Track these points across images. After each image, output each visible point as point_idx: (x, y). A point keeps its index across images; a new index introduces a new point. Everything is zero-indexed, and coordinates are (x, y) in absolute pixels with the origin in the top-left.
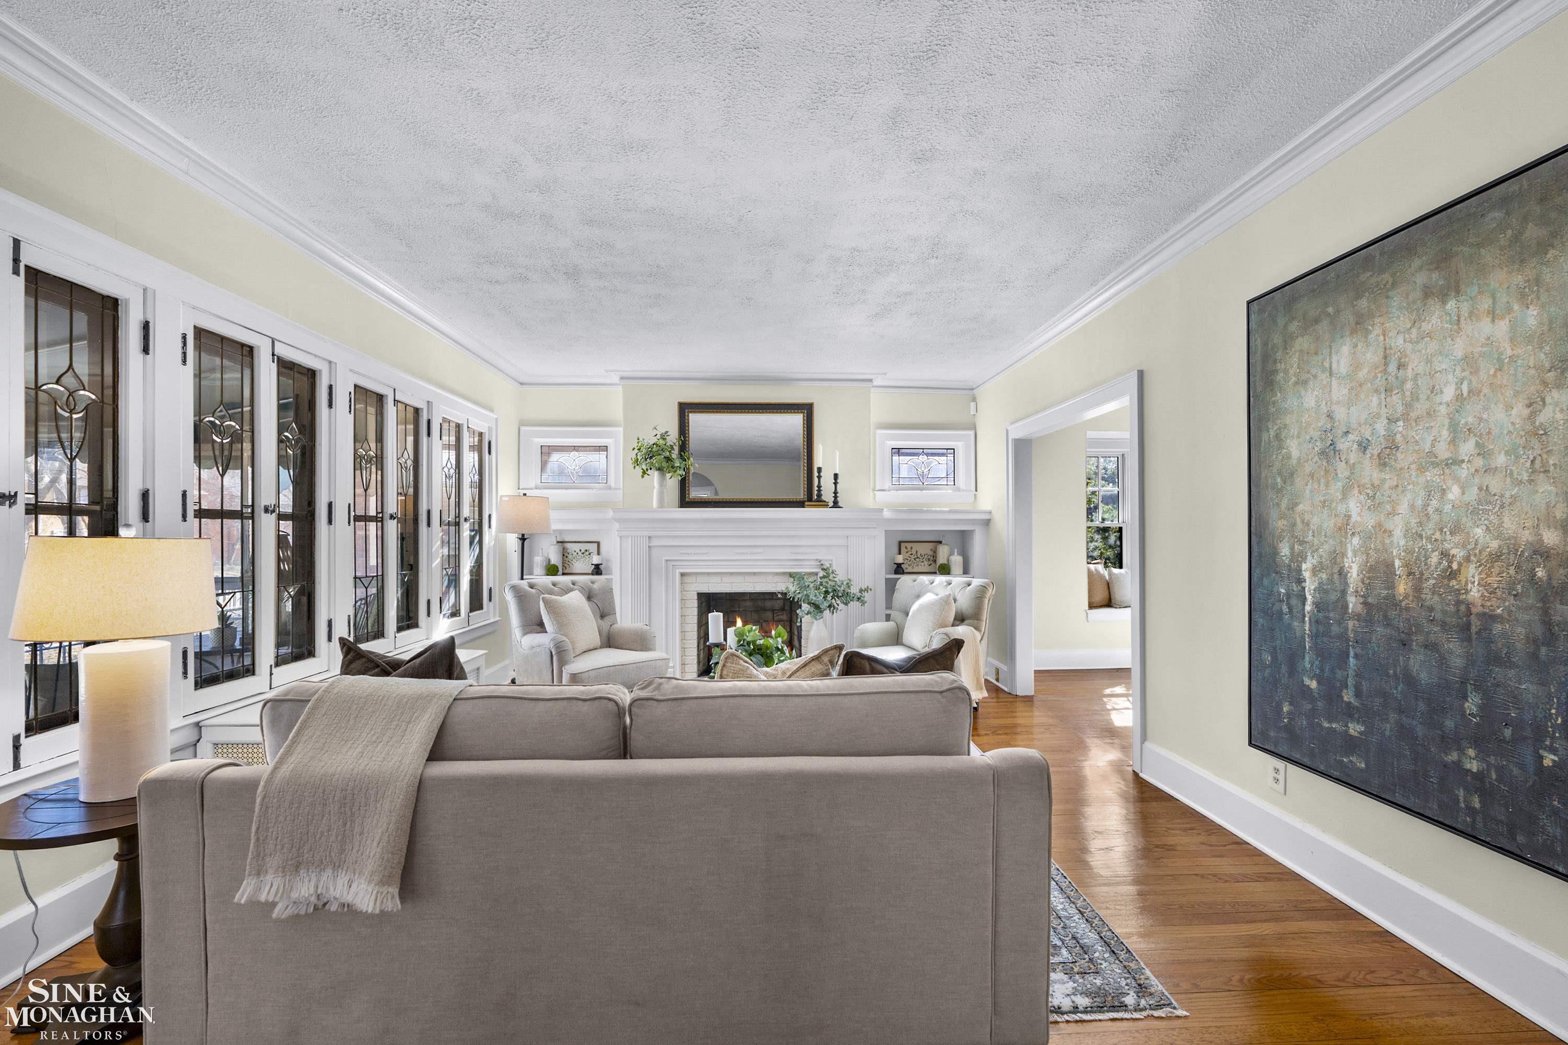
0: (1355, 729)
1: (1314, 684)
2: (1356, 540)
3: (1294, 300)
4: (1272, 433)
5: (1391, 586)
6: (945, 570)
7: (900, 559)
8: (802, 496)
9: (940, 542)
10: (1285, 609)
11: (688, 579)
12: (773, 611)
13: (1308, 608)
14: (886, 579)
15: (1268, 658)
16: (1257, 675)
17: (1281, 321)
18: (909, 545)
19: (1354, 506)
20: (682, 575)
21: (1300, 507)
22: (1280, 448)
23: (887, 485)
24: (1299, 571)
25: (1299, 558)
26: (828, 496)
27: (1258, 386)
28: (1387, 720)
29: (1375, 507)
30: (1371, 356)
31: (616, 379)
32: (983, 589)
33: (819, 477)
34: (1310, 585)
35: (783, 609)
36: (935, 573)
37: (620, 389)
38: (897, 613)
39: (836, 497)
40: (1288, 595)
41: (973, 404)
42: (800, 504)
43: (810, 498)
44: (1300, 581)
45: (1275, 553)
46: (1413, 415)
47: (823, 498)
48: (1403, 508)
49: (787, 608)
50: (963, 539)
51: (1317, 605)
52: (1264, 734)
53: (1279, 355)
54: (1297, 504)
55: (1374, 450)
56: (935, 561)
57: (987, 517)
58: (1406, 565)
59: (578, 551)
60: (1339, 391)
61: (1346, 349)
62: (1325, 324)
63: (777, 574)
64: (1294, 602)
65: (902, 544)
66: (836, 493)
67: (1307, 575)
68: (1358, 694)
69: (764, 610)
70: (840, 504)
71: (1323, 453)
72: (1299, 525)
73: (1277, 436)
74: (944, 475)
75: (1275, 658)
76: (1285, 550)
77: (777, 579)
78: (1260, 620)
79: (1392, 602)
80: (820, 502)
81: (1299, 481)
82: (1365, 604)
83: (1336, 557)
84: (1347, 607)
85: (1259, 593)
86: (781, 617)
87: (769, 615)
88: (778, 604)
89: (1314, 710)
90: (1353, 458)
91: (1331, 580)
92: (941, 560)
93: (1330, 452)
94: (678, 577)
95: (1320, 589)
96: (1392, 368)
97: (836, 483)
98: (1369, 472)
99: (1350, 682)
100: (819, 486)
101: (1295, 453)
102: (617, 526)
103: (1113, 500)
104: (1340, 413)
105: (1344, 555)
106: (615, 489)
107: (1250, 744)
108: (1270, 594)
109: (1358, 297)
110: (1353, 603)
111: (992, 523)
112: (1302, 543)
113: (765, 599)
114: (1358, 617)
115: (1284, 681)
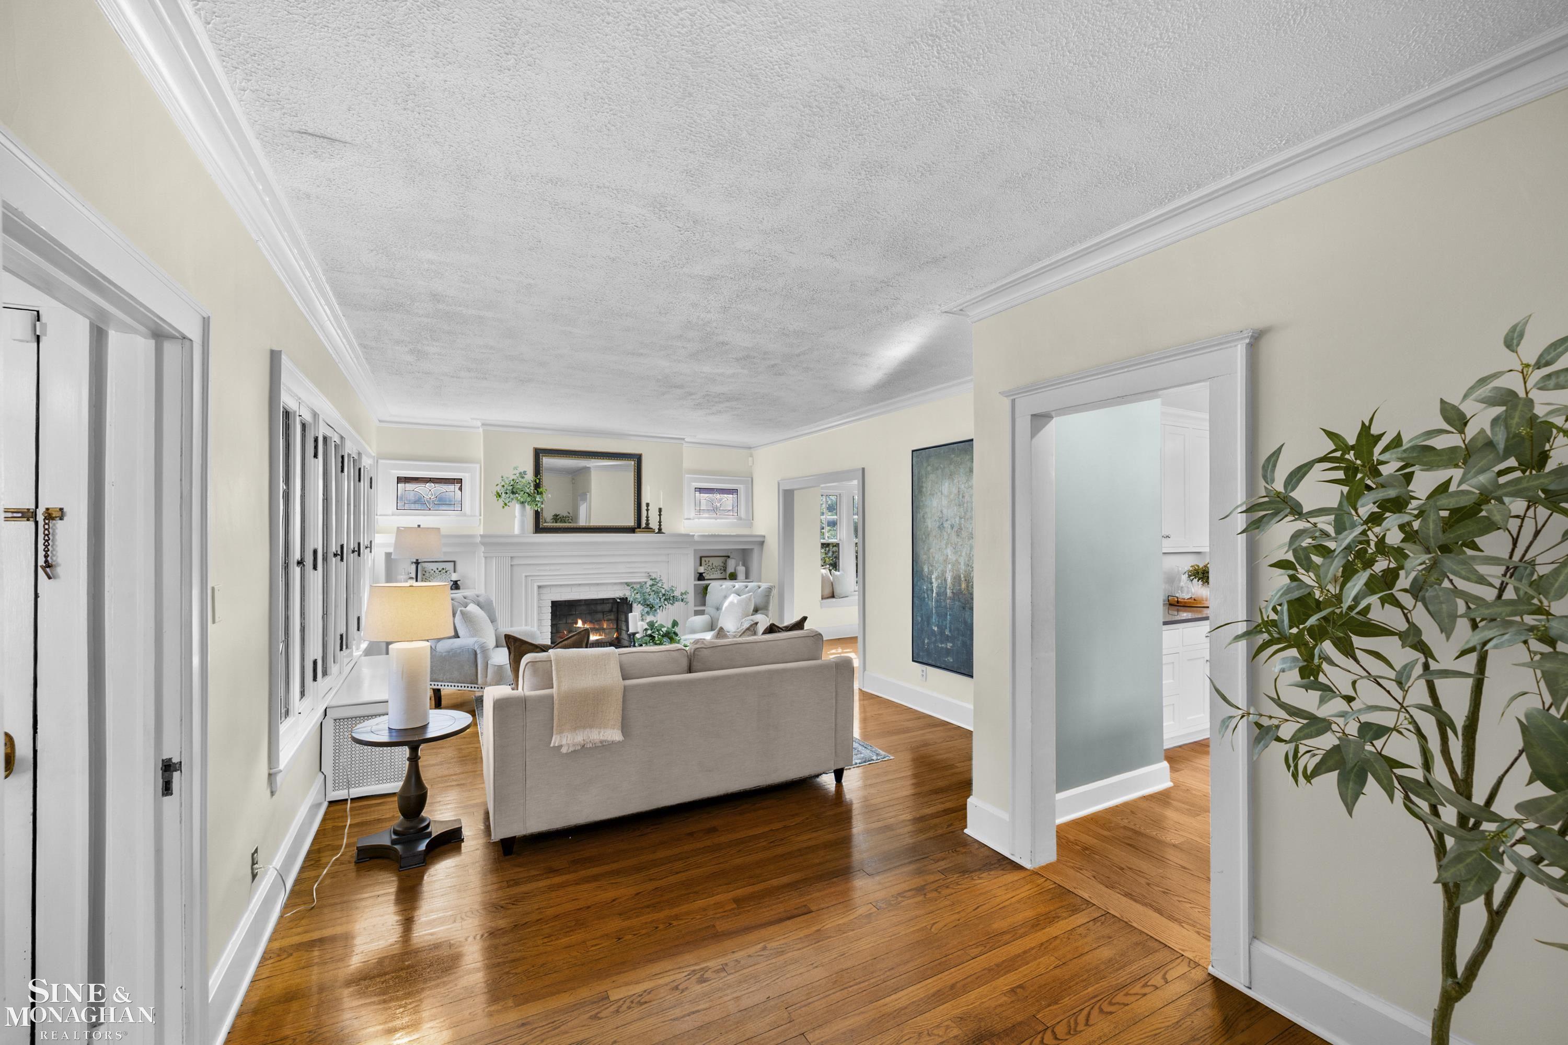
0: (949, 645)
1: (936, 629)
2: (950, 566)
3: (929, 457)
4: (921, 515)
5: (960, 585)
6: (733, 577)
7: (701, 570)
8: (631, 523)
9: (729, 557)
10: (926, 596)
11: (544, 591)
12: (603, 612)
13: (934, 595)
14: (695, 585)
15: (920, 619)
16: (916, 628)
17: (925, 465)
18: (707, 559)
19: (949, 551)
20: (539, 587)
21: (931, 550)
22: (924, 522)
23: (692, 514)
24: (931, 579)
25: (931, 573)
26: (654, 525)
27: (916, 492)
28: (958, 640)
29: (955, 553)
30: (955, 490)
31: (479, 424)
32: (770, 590)
33: (647, 510)
34: (935, 585)
35: (611, 611)
36: (725, 579)
37: (481, 430)
38: (710, 609)
39: (660, 525)
40: (927, 590)
41: (750, 459)
42: (631, 530)
43: (639, 525)
44: (931, 583)
45: (922, 570)
46: (967, 517)
47: (651, 526)
48: (964, 554)
49: (614, 609)
50: (745, 555)
51: (937, 593)
52: (918, 654)
53: (924, 480)
54: (930, 549)
55: (955, 529)
56: (725, 570)
57: (761, 539)
58: (964, 577)
59: (435, 569)
60: (945, 502)
61: (947, 484)
62: (939, 471)
63: (615, 584)
64: (929, 592)
65: (703, 559)
66: (660, 522)
67: (934, 580)
68: (950, 631)
69: (596, 612)
70: (663, 531)
71: (939, 527)
72: (931, 558)
73: (923, 516)
74: (731, 508)
75: (922, 619)
76: (926, 569)
77: (616, 587)
78: (916, 601)
79: (960, 591)
80: (648, 529)
81: (931, 539)
82: (953, 592)
83: (944, 572)
84: (946, 594)
85: (916, 589)
86: (610, 617)
87: (600, 616)
88: (607, 607)
89: (936, 640)
90: (949, 531)
91: (942, 583)
92: (730, 569)
93: (941, 527)
94: (536, 588)
95: (938, 587)
96: (961, 497)
97: (660, 515)
98: (954, 538)
99: (948, 626)
100: (647, 517)
101: (930, 526)
102: (483, 549)
103: (833, 524)
104: (945, 511)
105: (946, 572)
106: (471, 516)
107: (913, 661)
108: (921, 589)
109: (951, 464)
110: (949, 592)
111: (765, 544)
112: (932, 566)
113: (597, 604)
114: (950, 598)
115: (926, 629)
